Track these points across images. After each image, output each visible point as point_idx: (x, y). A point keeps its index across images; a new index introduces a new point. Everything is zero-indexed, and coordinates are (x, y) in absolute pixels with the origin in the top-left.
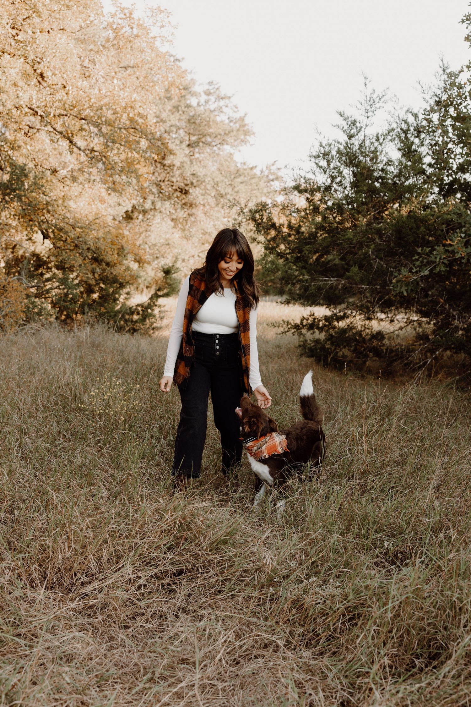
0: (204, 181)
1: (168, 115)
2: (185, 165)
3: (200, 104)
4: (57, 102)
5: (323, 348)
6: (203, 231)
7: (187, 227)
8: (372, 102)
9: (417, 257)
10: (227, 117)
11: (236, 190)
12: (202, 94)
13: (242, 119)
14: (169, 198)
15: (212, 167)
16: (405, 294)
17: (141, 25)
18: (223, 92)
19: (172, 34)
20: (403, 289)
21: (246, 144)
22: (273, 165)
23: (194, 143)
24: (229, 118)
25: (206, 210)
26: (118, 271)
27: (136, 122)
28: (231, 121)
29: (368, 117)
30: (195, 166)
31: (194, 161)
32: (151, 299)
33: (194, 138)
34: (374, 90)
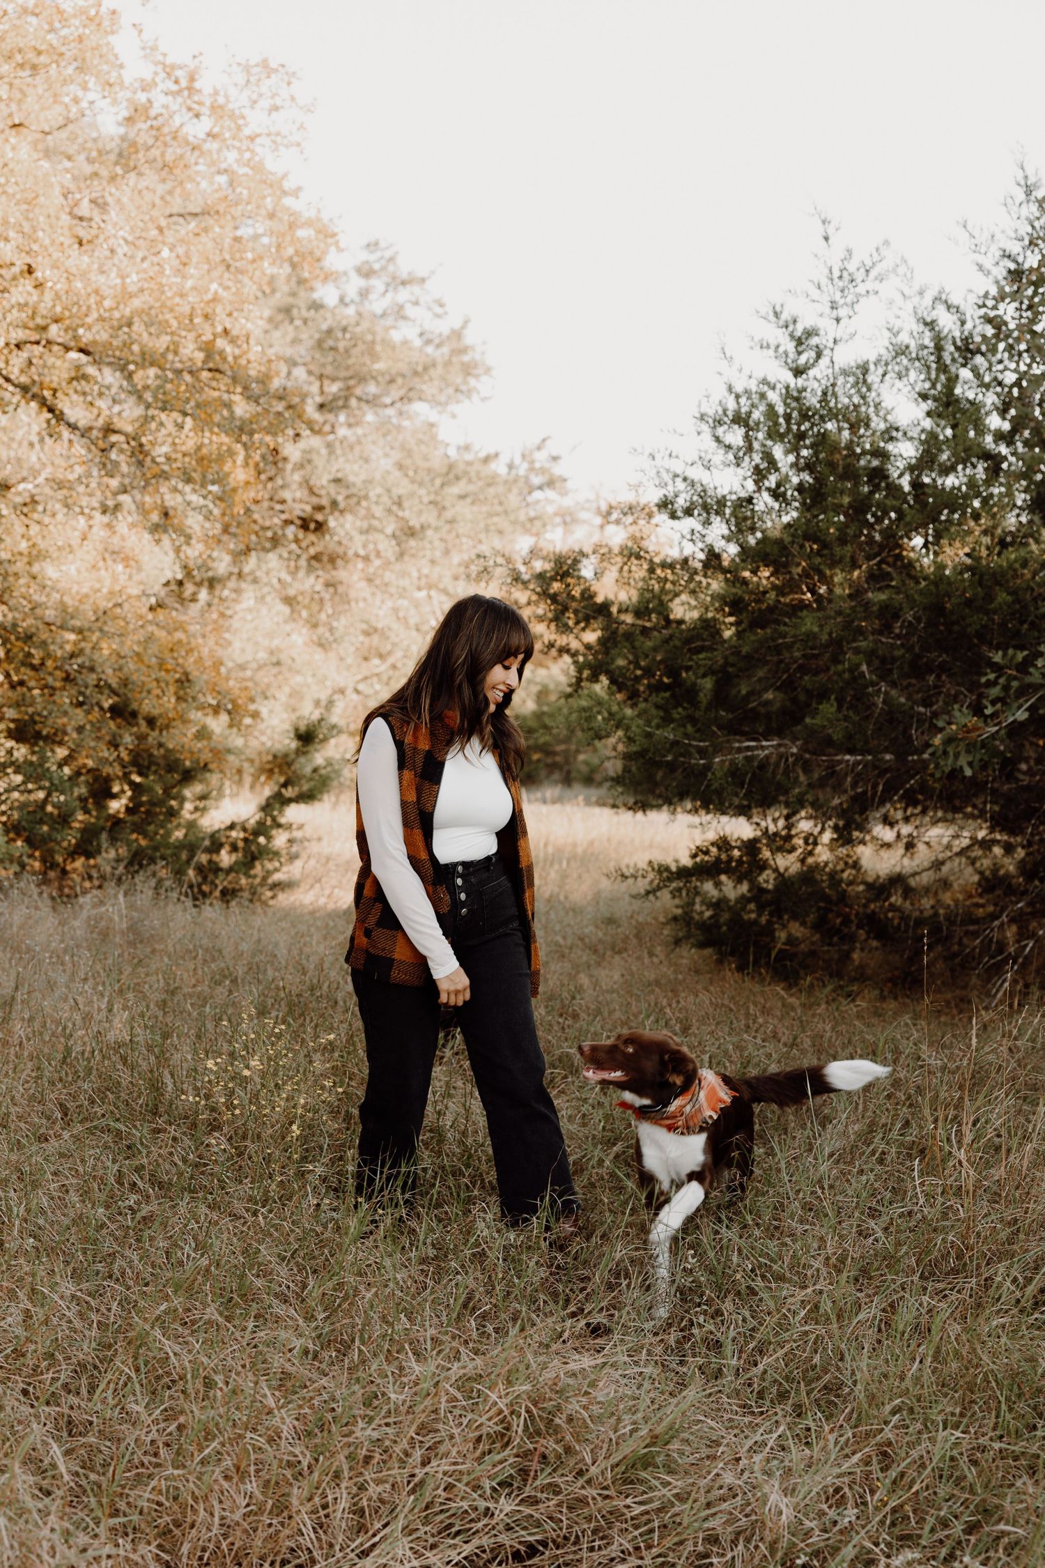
0: (366, 497)
1: (266, 332)
2: (314, 457)
3: (347, 300)
4: (14, 311)
5: (737, 922)
6: (365, 626)
7: (323, 616)
8: (844, 279)
9: (992, 676)
10: (418, 331)
11: (448, 514)
12: (353, 274)
13: (457, 334)
14: (275, 542)
15: (383, 462)
16: (968, 772)
17: (221, 107)
18: (404, 267)
19: (301, 127)
20: (963, 761)
21: (469, 397)
22: (539, 448)
23: (335, 399)
24: (421, 334)
25: (371, 570)
26: (180, 739)
27: (221, 353)
28: (428, 342)
29: (838, 320)
30: (341, 460)
31: (337, 444)
32: (266, 808)
33: (333, 388)
34: (849, 252)
